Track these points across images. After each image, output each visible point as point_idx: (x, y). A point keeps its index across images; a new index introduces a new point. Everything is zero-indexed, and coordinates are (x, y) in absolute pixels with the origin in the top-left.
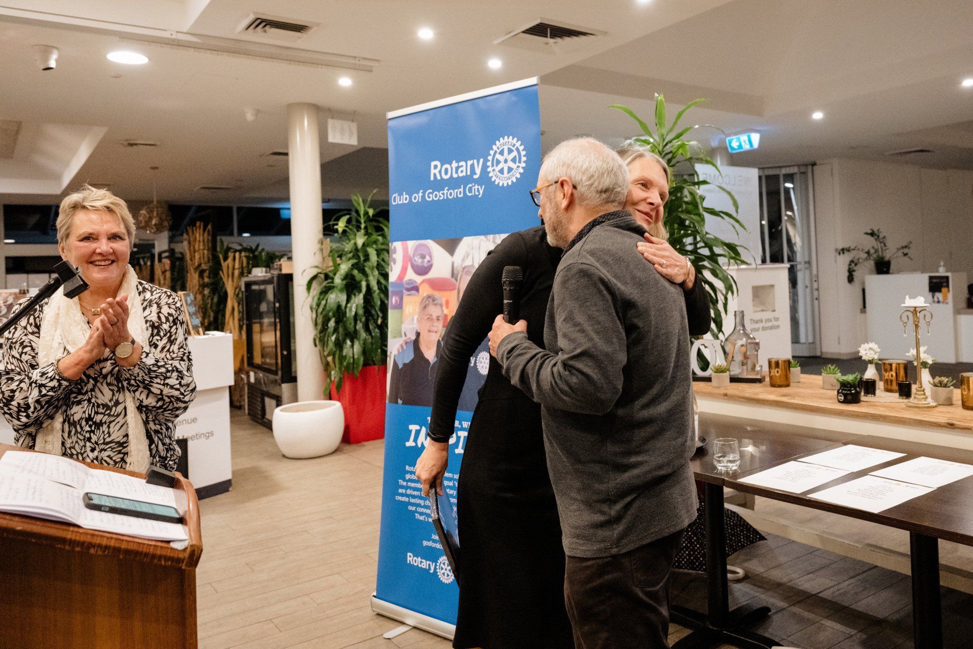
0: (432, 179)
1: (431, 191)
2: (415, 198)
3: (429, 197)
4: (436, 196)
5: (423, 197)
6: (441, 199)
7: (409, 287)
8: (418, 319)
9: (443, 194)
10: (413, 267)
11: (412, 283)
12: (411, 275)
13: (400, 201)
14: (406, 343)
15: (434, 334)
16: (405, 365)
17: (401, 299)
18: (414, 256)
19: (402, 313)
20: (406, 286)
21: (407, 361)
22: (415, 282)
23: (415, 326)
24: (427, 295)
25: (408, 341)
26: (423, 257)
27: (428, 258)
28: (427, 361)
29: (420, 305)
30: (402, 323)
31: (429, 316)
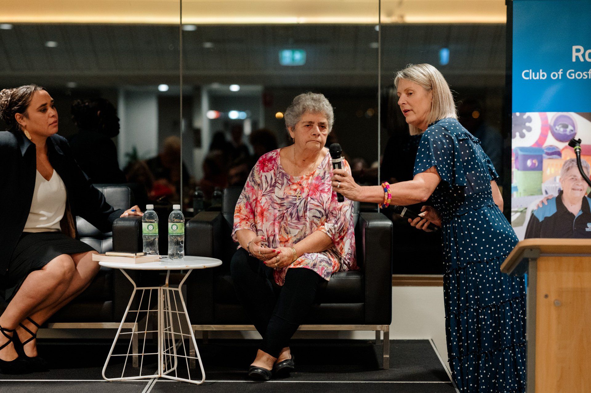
0: (574, 60)
1: (573, 71)
2: (554, 76)
3: (572, 76)
4: (579, 75)
5: (564, 75)
6: (584, 78)
7: (550, 151)
8: (560, 179)
9: (588, 74)
10: (554, 134)
11: (554, 148)
12: (551, 141)
13: (536, 76)
14: (548, 199)
15: (579, 192)
16: (546, 219)
17: (541, 162)
18: (555, 125)
19: (542, 174)
20: (545, 151)
21: (549, 214)
22: (557, 147)
23: (557, 185)
24: (571, 159)
25: (550, 198)
26: (566, 127)
27: (570, 128)
28: (572, 215)
29: (563, 167)
30: (542, 182)
31: (573, 177)
